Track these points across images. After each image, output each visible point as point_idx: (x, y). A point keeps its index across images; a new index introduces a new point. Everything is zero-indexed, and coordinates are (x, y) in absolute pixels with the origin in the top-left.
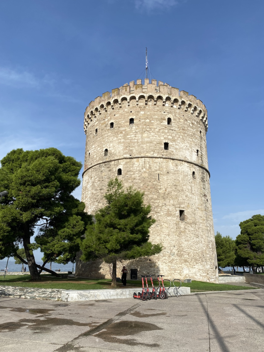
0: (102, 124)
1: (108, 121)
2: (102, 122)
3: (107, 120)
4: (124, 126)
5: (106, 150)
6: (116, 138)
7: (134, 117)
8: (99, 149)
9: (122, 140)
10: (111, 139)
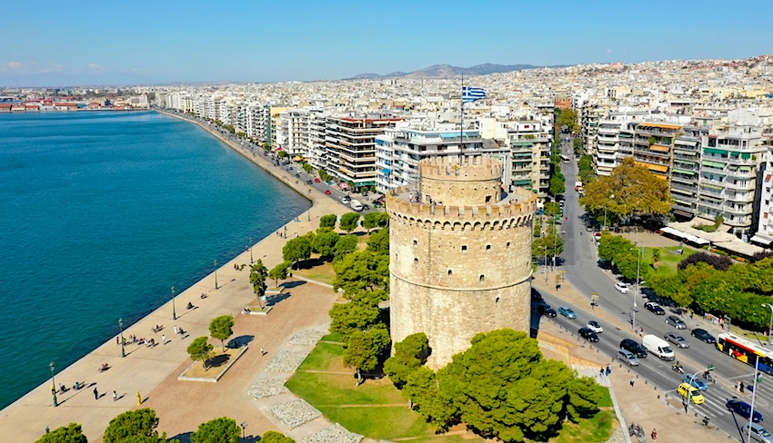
0: (475, 243)
1: (484, 242)
2: (476, 241)
3: (481, 240)
4: (502, 252)
5: (482, 276)
6: (493, 265)
7: (510, 241)
8: (471, 272)
9: (501, 267)
10: (488, 264)
